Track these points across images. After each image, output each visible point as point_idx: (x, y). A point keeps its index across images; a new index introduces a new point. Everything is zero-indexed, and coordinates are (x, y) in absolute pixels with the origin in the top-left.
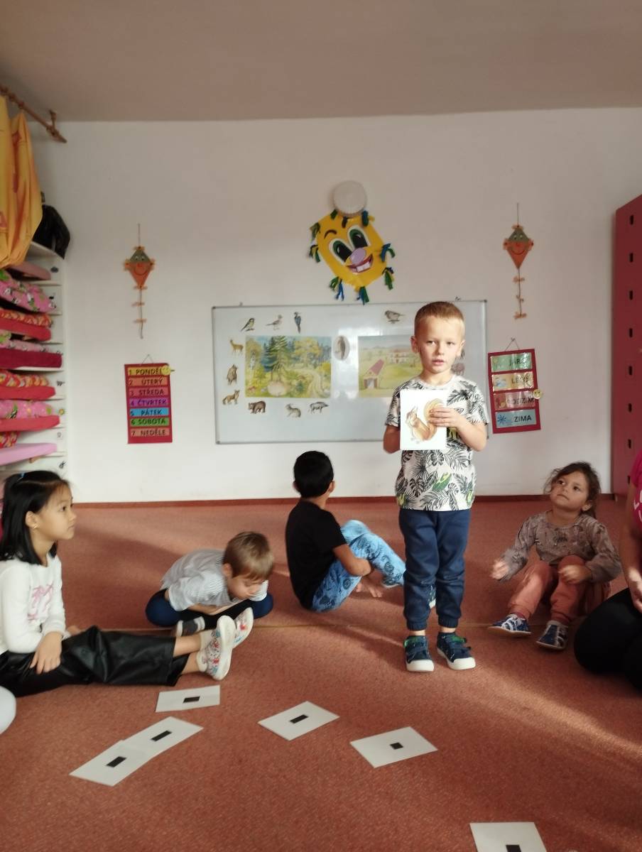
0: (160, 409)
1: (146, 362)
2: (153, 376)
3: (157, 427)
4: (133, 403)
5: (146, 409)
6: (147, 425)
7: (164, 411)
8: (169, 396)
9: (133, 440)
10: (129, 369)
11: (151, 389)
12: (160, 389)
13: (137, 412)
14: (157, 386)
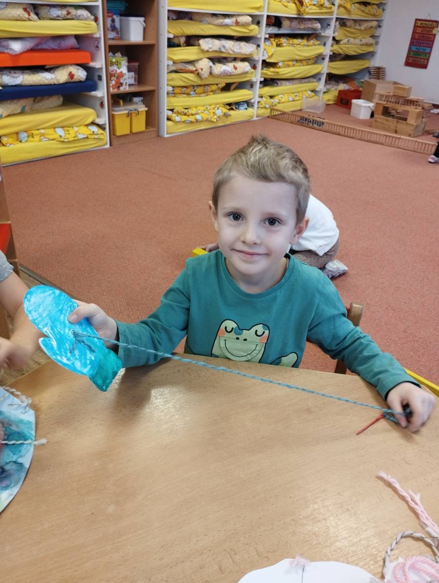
0: (425, 48)
1: (427, 19)
2: (428, 28)
3: (422, 58)
4: (413, 43)
5: (418, 47)
6: (417, 56)
7: (428, 50)
8: (433, 41)
9: (408, 64)
10: (417, 22)
11: (425, 35)
12: (429, 36)
13: (414, 48)
14: (429, 34)
